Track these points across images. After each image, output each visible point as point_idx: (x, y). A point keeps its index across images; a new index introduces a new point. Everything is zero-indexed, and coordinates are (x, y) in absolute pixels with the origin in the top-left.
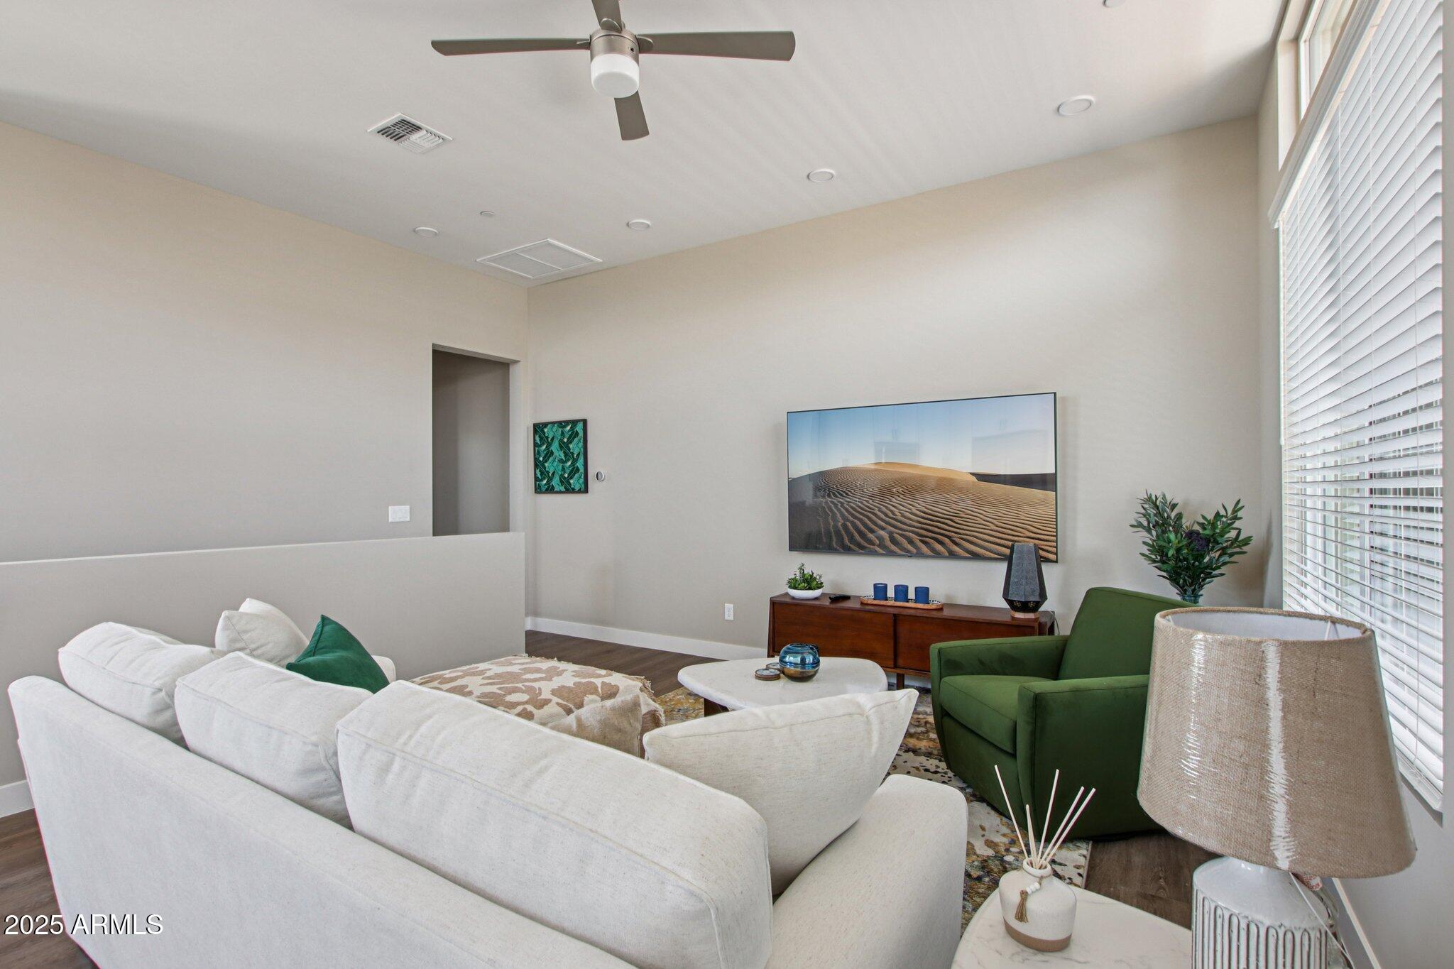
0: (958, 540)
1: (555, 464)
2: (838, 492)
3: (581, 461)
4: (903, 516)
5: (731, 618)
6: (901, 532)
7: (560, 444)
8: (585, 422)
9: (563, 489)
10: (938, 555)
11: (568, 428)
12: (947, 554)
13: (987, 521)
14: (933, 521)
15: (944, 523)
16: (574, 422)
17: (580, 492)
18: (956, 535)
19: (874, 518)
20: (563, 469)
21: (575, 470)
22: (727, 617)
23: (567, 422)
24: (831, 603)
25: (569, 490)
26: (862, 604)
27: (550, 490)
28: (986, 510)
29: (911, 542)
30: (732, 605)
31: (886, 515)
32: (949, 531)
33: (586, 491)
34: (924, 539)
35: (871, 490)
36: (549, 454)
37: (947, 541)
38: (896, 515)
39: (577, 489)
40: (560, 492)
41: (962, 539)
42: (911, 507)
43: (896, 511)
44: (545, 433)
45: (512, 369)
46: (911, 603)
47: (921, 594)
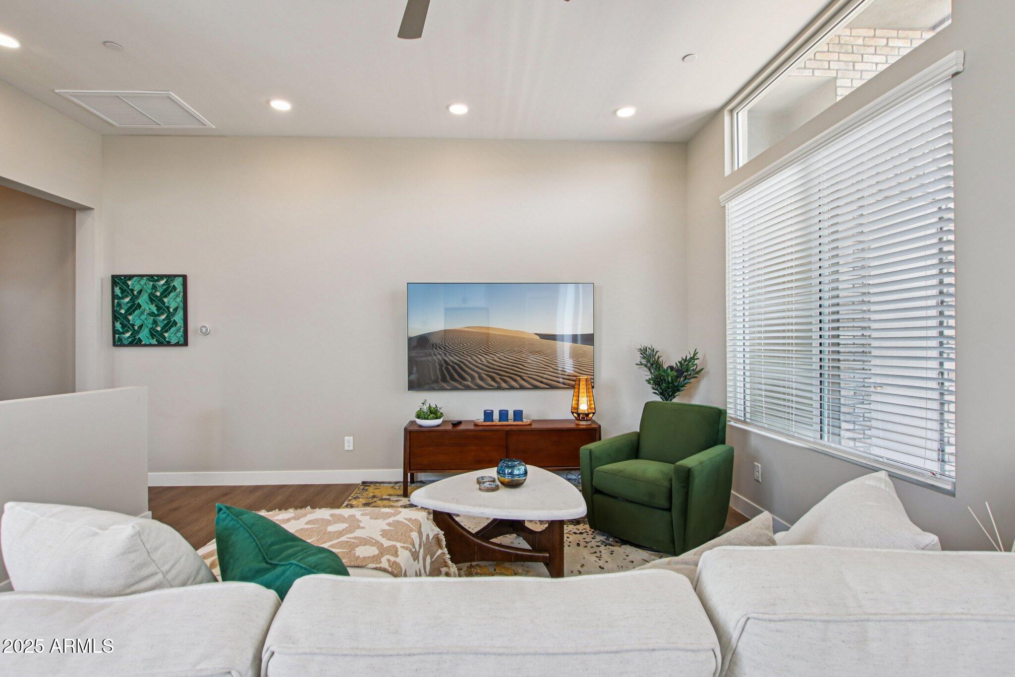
0: (526, 378)
1: (143, 317)
2: (443, 347)
3: (180, 314)
4: (488, 362)
5: (351, 448)
6: (486, 373)
7: (150, 297)
8: (185, 277)
9: (154, 342)
10: (512, 388)
11: (162, 282)
12: (518, 387)
13: (547, 366)
14: (509, 365)
15: (516, 367)
16: (170, 278)
17: (177, 344)
18: (525, 375)
19: (468, 363)
20: (155, 322)
21: (169, 325)
22: (346, 448)
23: (161, 277)
24: (453, 427)
25: (163, 343)
26: (476, 425)
27: (136, 343)
28: (547, 358)
29: (493, 379)
30: (352, 438)
31: (476, 362)
32: (521, 372)
33: (186, 344)
34: (503, 377)
35: (465, 345)
36: (134, 307)
37: (518, 378)
38: (483, 362)
39: (174, 341)
40: (151, 345)
41: (529, 377)
42: (494, 356)
43: (483, 359)
44: (129, 286)
45: (79, 216)
46: (511, 422)
47: (518, 414)
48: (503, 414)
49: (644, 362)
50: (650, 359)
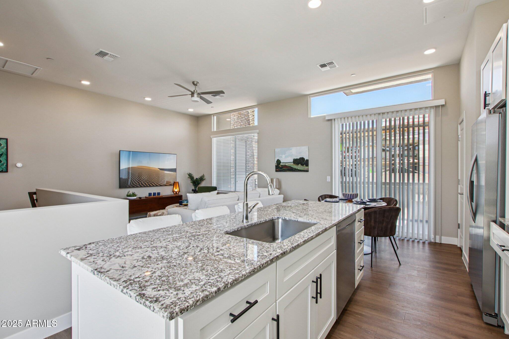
3: (4, 157)
8: (7, 140)
17: (2, 171)
24: (140, 199)
26: (146, 198)
33: (7, 171)
46: (157, 196)
47: (159, 194)
48: (154, 194)
49: (189, 177)
50: (191, 176)
